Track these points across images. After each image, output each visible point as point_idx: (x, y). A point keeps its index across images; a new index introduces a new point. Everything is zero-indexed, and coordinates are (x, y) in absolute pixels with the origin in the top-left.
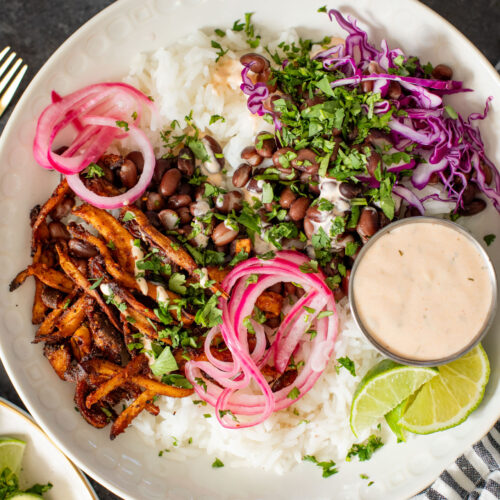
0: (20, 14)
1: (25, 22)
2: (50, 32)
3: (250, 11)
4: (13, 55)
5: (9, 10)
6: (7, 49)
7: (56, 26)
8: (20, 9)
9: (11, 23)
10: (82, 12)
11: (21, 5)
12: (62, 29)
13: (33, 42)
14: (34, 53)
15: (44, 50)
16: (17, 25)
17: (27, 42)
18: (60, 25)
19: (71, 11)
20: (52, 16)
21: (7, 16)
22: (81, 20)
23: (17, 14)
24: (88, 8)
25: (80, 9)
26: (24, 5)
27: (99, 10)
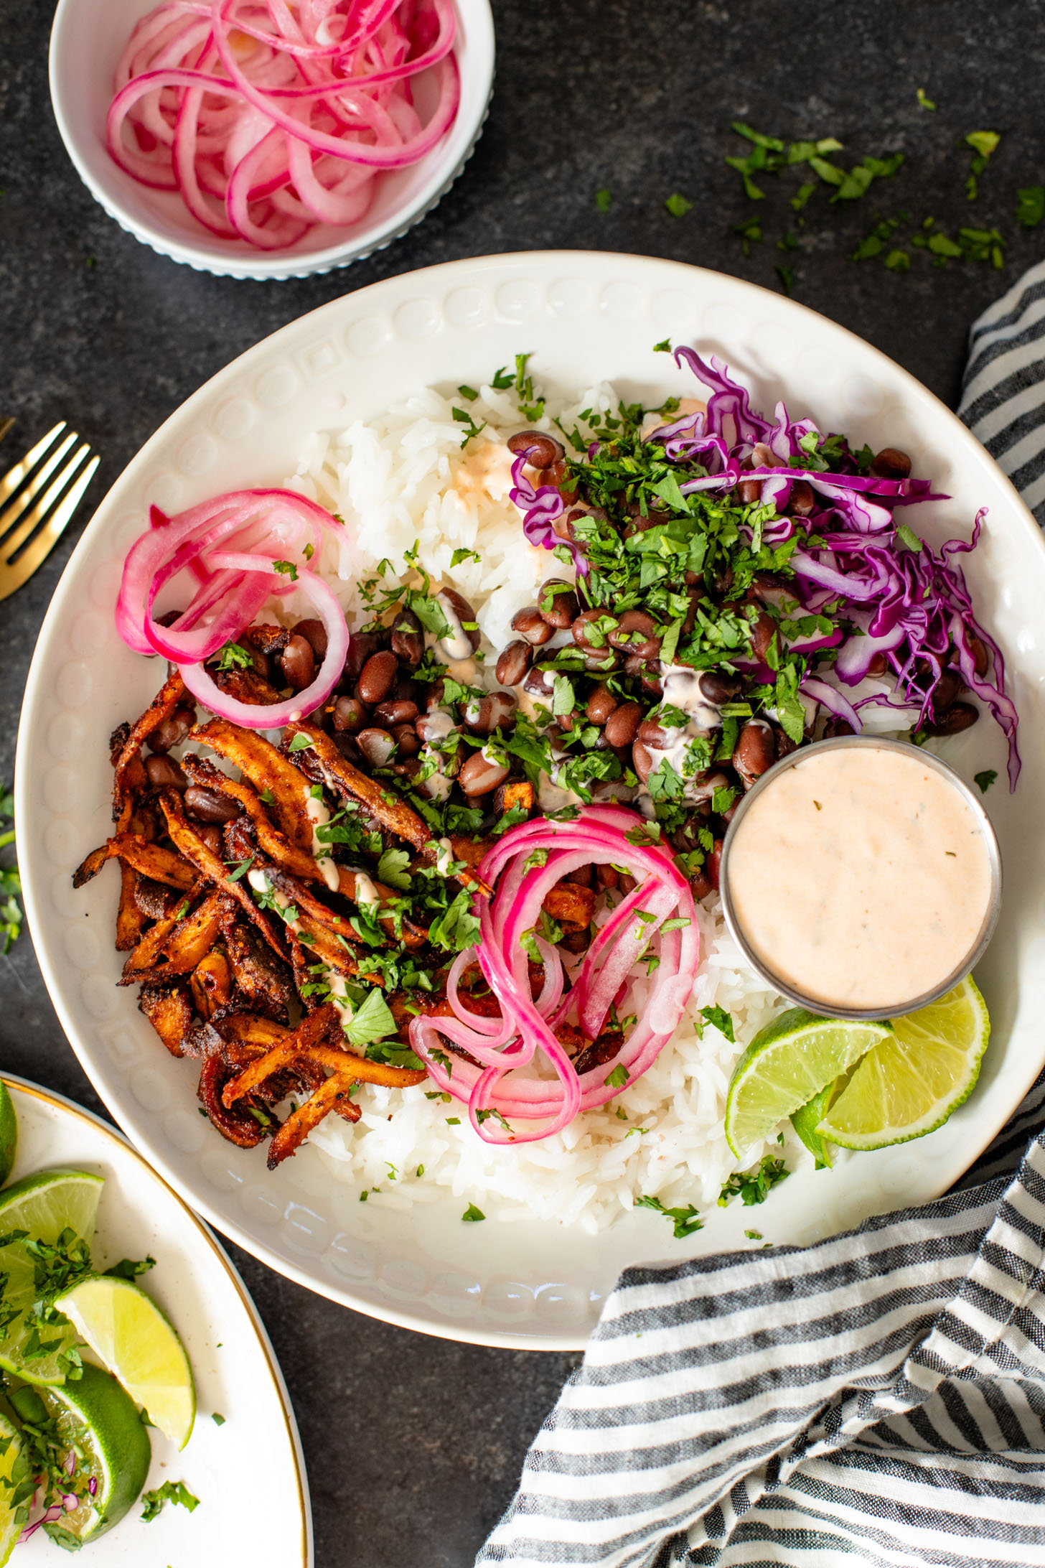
0: (83, 359)
1: (93, 374)
2: (141, 394)
3: (525, 352)
4: (73, 437)
5: (62, 351)
6: (61, 426)
7: (152, 382)
8: (81, 351)
9: (65, 376)
10: (203, 355)
11: (84, 341)
12: (164, 388)
13: (107, 414)
14: (110, 434)
15: (129, 427)
16: (78, 380)
17: (98, 411)
18: (161, 380)
19: (181, 354)
20: (144, 362)
21: (58, 363)
22: (200, 369)
23: (76, 358)
24: (213, 346)
25: (199, 349)
26: (91, 341)
27: (236, 353)
